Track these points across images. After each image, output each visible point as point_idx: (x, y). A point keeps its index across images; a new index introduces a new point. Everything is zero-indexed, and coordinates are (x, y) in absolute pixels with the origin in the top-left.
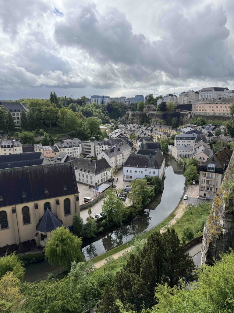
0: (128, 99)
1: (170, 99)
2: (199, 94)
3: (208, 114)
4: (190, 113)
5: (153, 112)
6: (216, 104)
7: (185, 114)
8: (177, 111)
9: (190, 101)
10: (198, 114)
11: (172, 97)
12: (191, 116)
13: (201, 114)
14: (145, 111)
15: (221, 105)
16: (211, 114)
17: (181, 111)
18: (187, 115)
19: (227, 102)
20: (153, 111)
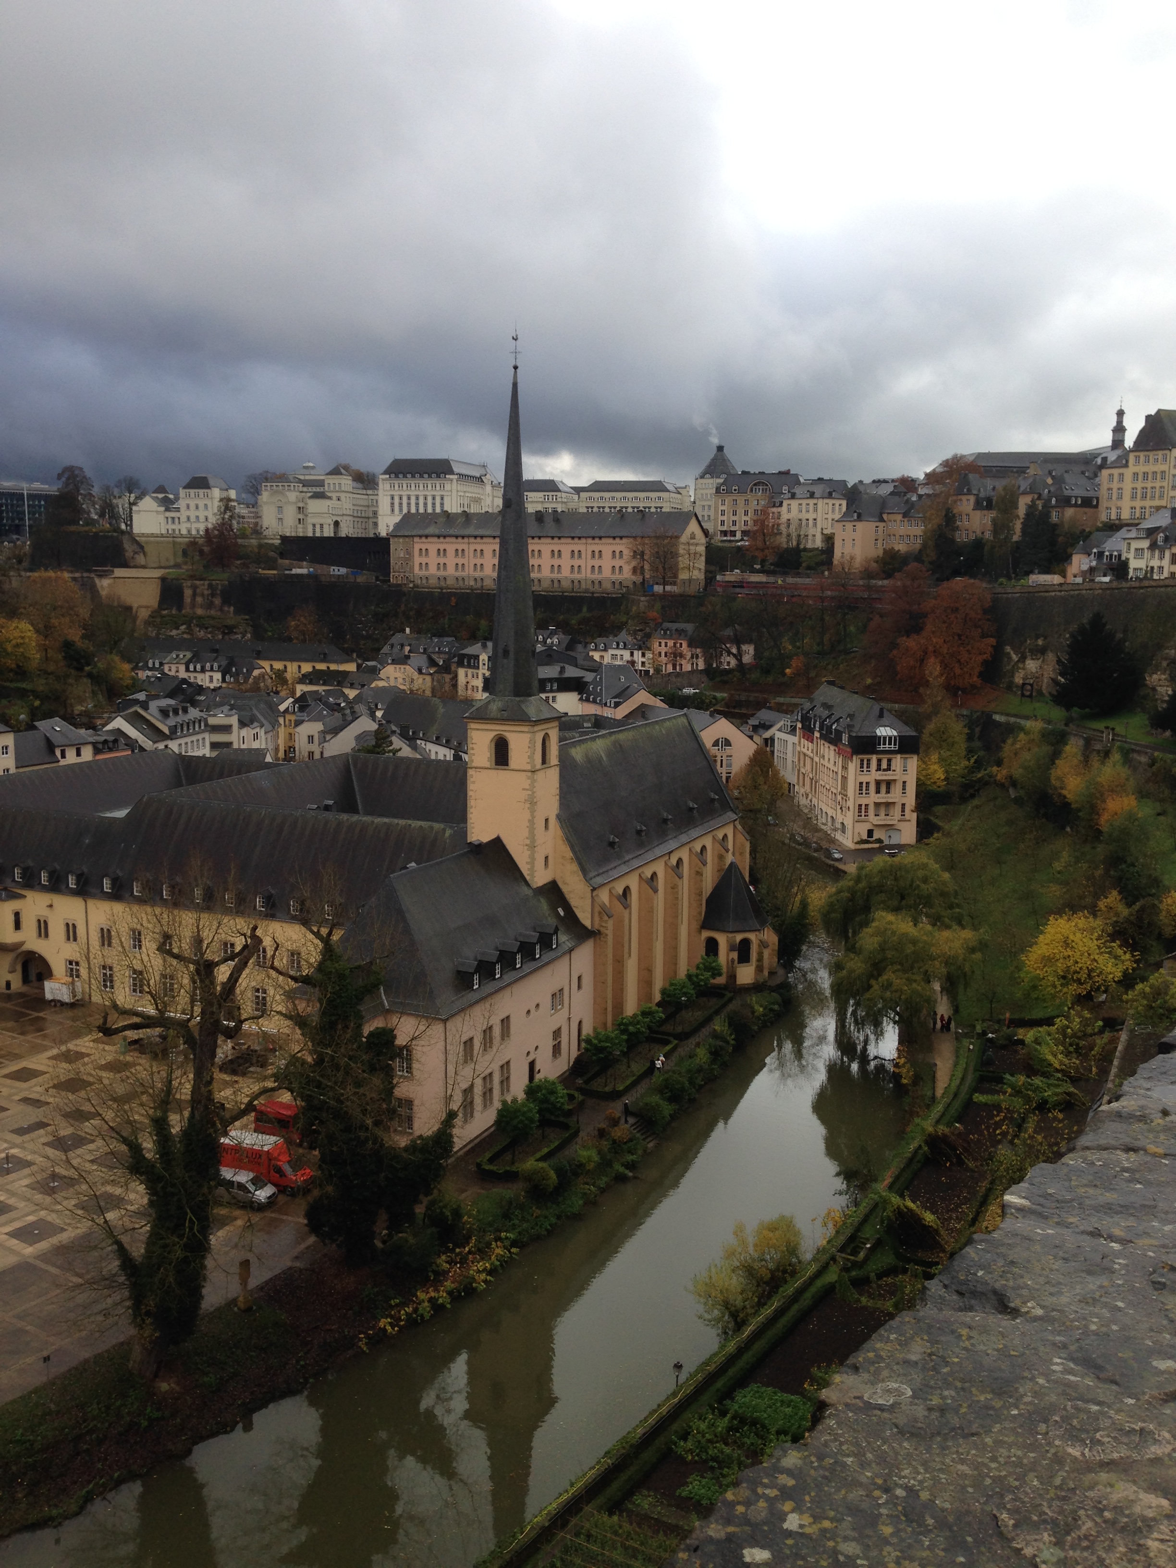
4: (378, 580)
9: (336, 524)
10: (432, 583)
13: (452, 585)
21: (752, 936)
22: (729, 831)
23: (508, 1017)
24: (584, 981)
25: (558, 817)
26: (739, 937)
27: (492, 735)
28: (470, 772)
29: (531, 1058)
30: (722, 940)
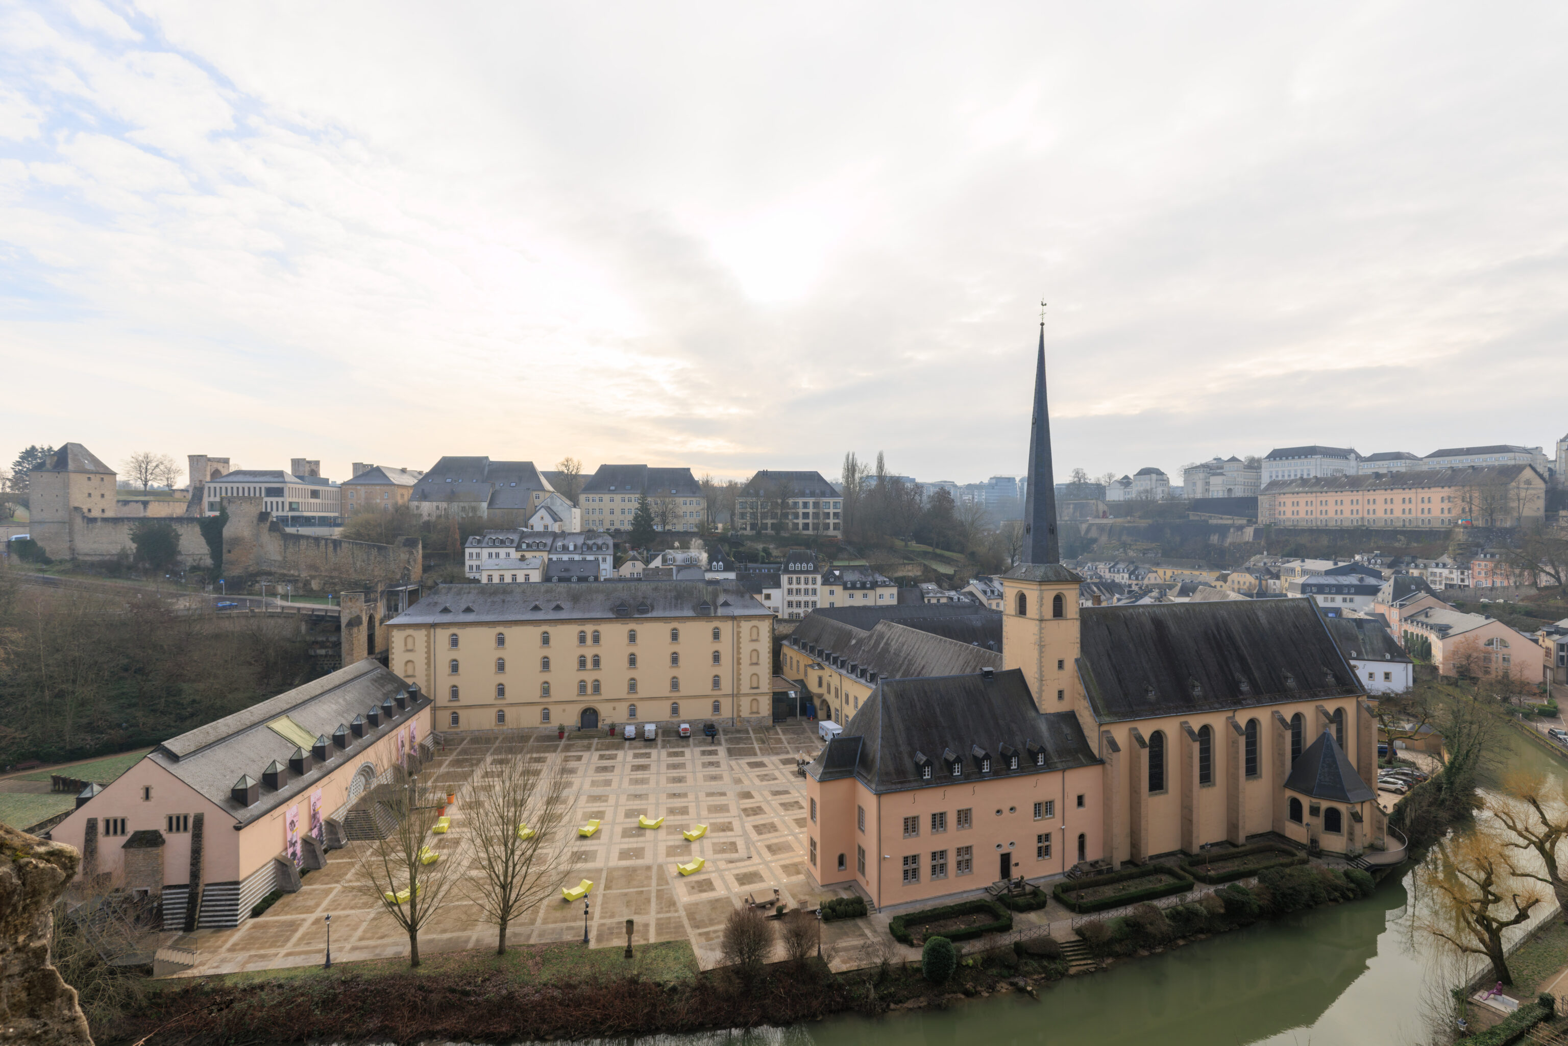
0: (969, 486)
1: (1154, 482)
2: (1260, 467)
3: (1332, 524)
4: (1250, 522)
5: (1105, 521)
6: (1366, 493)
7: (1232, 525)
8: (1191, 518)
9: (1230, 490)
10: (1288, 524)
11: (1160, 477)
12: (1257, 532)
13: (1303, 524)
14: (1066, 518)
15: (1389, 495)
16: (1346, 524)
17: (1210, 517)
18: (1241, 528)
19: (1413, 484)
20: (1097, 517)
21: (1342, 807)
22: (1349, 705)
23: (970, 809)
24: (1087, 801)
25: (1077, 660)
26: (1325, 805)
27: (1015, 591)
28: (1004, 618)
29: (1004, 850)
30: (1306, 802)
